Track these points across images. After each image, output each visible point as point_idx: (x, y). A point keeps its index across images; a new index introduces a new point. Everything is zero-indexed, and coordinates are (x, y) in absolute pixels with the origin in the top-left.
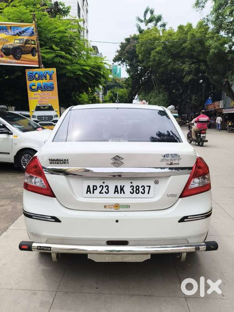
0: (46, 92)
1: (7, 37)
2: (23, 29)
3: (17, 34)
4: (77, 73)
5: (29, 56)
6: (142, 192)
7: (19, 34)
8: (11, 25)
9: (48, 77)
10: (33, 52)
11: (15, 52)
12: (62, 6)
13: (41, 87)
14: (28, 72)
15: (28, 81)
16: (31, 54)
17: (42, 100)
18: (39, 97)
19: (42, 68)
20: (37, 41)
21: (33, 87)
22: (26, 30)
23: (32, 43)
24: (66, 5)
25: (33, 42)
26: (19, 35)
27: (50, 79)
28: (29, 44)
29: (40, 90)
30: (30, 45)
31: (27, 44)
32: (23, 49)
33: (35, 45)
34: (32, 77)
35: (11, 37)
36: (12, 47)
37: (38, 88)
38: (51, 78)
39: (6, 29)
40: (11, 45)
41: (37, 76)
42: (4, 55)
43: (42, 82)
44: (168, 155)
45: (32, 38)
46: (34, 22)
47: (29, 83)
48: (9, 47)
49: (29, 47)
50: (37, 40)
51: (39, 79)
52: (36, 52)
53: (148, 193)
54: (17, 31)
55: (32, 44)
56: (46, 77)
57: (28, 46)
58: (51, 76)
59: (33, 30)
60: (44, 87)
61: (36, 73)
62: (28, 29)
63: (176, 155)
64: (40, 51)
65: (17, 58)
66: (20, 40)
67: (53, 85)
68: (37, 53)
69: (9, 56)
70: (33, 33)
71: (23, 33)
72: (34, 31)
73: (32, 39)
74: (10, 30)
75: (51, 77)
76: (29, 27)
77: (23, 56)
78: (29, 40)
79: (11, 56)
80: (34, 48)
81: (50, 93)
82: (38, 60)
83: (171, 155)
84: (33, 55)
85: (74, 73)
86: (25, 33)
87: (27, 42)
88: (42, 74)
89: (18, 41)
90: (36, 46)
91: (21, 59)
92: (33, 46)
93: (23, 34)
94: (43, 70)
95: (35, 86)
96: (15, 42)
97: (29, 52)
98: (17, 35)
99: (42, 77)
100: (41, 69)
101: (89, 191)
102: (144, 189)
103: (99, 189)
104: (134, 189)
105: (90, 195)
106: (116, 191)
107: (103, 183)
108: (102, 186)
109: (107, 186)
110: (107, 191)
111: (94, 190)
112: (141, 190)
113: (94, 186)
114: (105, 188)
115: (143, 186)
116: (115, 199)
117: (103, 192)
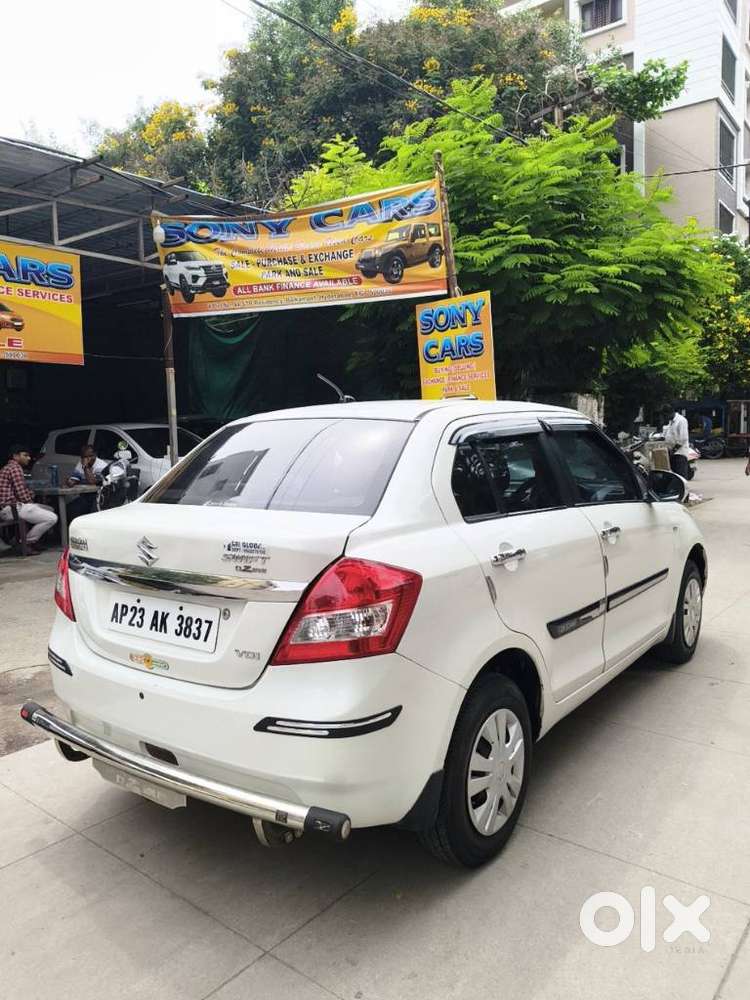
0: (463, 363)
1: (373, 230)
2: (409, 199)
3: (395, 216)
4: (578, 291)
5: (424, 270)
6: (194, 634)
7: (400, 216)
8: (380, 198)
9: (470, 318)
10: (432, 255)
11: (389, 265)
12: (656, 71)
13: (452, 350)
14: (421, 311)
15: (420, 336)
16: (427, 263)
17: (453, 384)
18: (446, 378)
19: (455, 296)
20: (445, 224)
21: (433, 352)
22: (416, 201)
23: (430, 233)
24: (670, 65)
25: (432, 230)
26: (399, 219)
27: (474, 325)
28: (424, 236)
29: (448, 359)
30: (424, 240)
31: (417, 237)
32: (407, 253)
33: (439, 235)
34: (432, 325)
35: (378, 227)
36: (380, 254)
37: (444, 351)
38: (477, 322)
39: (370, 211)
40: (380, 248)
41: (442, 320)
42: (363, 278)
43: (454, 335)
44: (237, 544)
45: (431, 219)
46: (437, 173)
47: (423, 341)
48: (373, 255)
49: (424, 244)
50: (444, 221)
51: (432, 331)
52: (441, 253)
53: (205, 640)
54: (394, 210)
55: (431, 235)
56: (463, 320)
57: (418, 244)
58: (476, 314)
59: (434, 196)
60: (460, 347)
61: (441, 313)
62: (422, 197)
63: (255, 546)
64: (452, 248)
65: (392, 279)
66: (400, 230)
67: (481, 339)
68: (443, 257)
69: (375, 279)
70: (433, 204)
71: (409, 210)
72: (437, 198)
73: (430, 222)
74: (378, 210)
75: (476, 319)
76: (424, 190)
77: (405, 270)
78: (422, 227)
79: (380, 277)
80: (435, 246)
81: (473, 362)
82: (445, 277)
83: (244, 545)
84: (433, 265)
85: (571, 291)
86: (413, 210)
87: (417, 233)
88: (455, 313)
89: (396, 235)
90: (442, 237)
91: (403, 280)
92: (433, 239)
93: (409, 215)
94: (459, 301)
95: (437, 347)
96: (391, 239)
97: (420, 257)
98: (395, 220)
99: (455, 320)
100: (453, 299)
101: (114, 616)
102: (198, 629)
103: (130, 614)
104: (184, 626)
105: (115, 625)
106: (154, 624)
107: (139, 601)
108: (134, 608)
109: (142, 610)
110: (140, 621)
111: (123, 614)
112: (194, 630)
113: (124, 606)
114: (139, 615)
115: (199, 620)
116: (146, 640)
117: (134, 622)
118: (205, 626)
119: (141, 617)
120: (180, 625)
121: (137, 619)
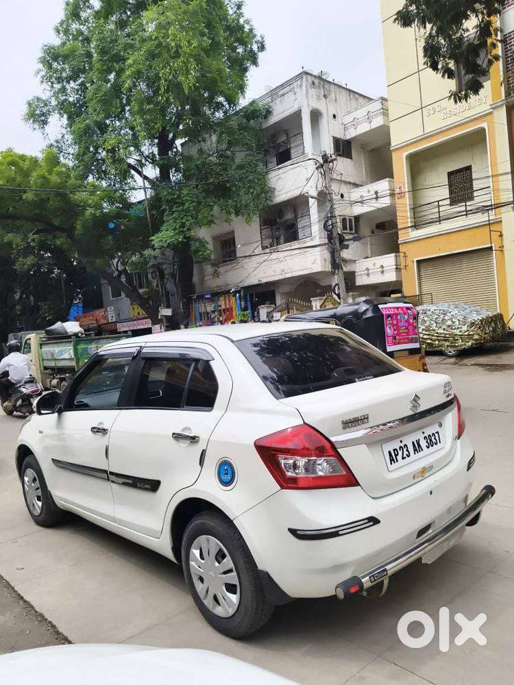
6: (435, 443)
53: (439, 442)
101: (392, 460)
102: (435, 439)
103: (400, 453)
104: (429, 441)
105: (395, 465)
106: (415, 450)
107: (401, 442)
108: (401, 447)
109: (405, 445)
110: (407, 453)
111: (396, 456)
112: (434, 441)
113: (394, 450)
114: (405, 450)
115: (433, 434)
116: (417, 462)
117: (405, 456)
118: (437, 435)
119: (407, 450)
120: (427, 442)
121: (406, 453)
